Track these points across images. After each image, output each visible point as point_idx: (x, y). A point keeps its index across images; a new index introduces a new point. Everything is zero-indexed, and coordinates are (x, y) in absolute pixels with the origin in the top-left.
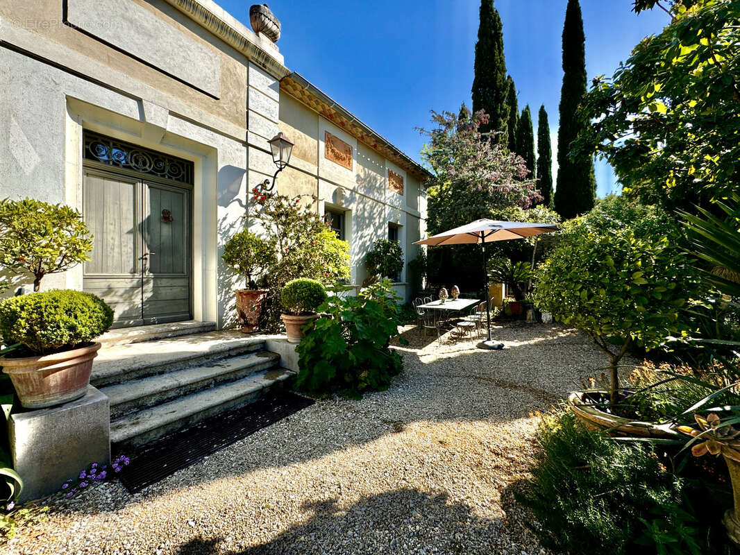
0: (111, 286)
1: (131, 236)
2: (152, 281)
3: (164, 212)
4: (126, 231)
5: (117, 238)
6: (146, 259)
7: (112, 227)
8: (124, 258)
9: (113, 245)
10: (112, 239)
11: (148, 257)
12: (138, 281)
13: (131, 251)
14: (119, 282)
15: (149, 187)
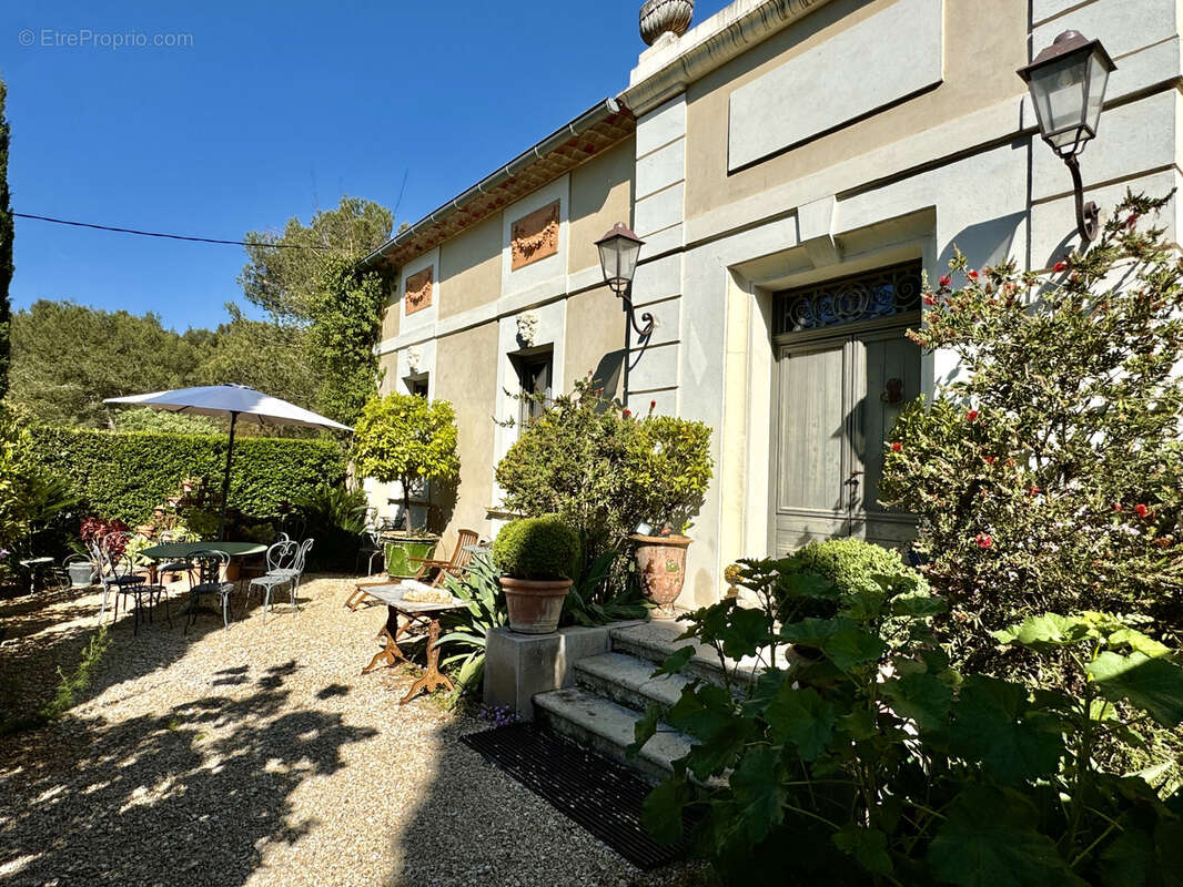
0: (810, 530)
1: (838, 441)
2: (864, 526)
3: (890, 386)
4: (831, 434)
5: (820, 448)
6: (856, 483)
7: (814, 430)
8: (829, 481)
9: (816, 460)
10: (815, 450)
11: (860, 478)
12: (843, 524)
13: (837, 469)
14: (819, 523)
15: (865, 344)
